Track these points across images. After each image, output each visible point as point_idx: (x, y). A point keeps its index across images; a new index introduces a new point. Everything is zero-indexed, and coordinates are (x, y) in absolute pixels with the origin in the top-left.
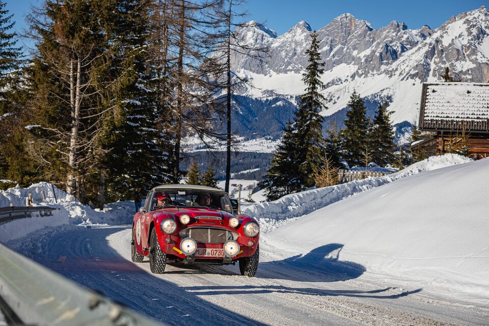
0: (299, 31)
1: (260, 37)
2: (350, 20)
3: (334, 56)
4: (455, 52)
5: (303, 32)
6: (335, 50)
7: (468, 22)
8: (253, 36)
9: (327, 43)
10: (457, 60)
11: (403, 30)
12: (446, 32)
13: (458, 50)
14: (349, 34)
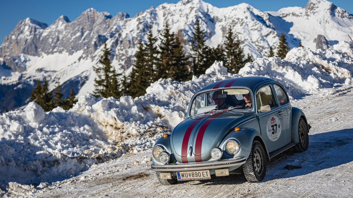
0: (61, 23)
1: (33, 30)
2: (94, 12)
3: (84, 39)
4: (128, 42)
5: (63, 23)
6: (85, 34)
7: (139, 19)
8: (29, 29)
9: (79, 31)
10: (129, 47)
11: (126, 18)
12: (125, 28)
13: (129, 41)
14: (94, 23)
